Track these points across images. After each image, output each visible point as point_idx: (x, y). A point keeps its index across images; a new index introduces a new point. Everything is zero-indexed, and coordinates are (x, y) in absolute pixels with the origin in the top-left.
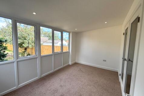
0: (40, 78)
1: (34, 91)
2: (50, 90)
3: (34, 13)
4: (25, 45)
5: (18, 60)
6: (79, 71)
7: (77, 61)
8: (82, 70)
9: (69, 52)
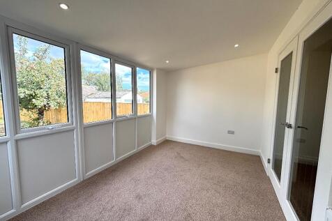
0: (83, 182)
1: (68, 215)
2: (110, 210)
3: (64, 6)
4: (39, 103)
5: (19, 136)
6: (176, 157)
7: (169, 137)
8: (182, 155)
9: (150, 116)
